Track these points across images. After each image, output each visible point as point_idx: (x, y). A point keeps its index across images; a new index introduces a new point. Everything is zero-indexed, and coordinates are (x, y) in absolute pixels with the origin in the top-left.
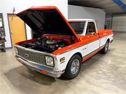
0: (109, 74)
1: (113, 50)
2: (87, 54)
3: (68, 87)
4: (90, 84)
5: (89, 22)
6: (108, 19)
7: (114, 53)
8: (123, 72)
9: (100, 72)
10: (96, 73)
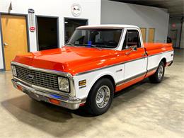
0: (156, 112)
1: (174, 78)
2: (122, 79)
3: (91, 125)
4: (124, 122)
5: (128, 31)
6: (174, 26)
7: (173, 83)
8: (179, 109)
9: (143, 108)
10: (135, 109)
